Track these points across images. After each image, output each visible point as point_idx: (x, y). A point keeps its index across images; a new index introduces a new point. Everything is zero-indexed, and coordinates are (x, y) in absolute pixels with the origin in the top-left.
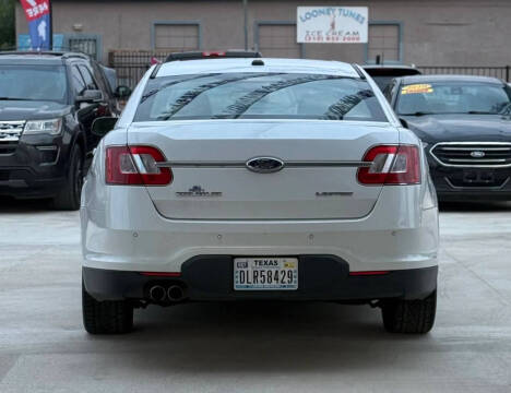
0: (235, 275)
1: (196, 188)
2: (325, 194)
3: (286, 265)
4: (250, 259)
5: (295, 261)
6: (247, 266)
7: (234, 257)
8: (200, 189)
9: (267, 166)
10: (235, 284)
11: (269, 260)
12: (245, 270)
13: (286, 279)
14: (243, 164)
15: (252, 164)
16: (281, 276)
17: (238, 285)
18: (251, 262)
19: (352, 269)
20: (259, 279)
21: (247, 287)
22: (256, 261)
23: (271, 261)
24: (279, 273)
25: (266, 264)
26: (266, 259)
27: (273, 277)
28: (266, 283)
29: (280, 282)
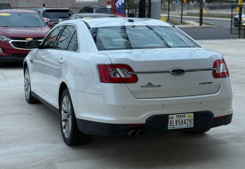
1: (149, 84)
2: (203, 83)
3: (189, 117)
5: (192, 114)
6: (173, 118)
8: (151, 84)
9: (179, 72)
11: (182, 115)
12: (172, 120)
13: (189, 123)
14: (168, 72)
15: (173, 71)
16: (186, 122)
18: (175, 116)
19: (215, 116)
20: (178, 123)
21: (173, 127)
22: (177, 116)
23: (183, 115)
24: (186, 120)
25: (181, 116)
26: (181, 115)
27: (183, 122)
28: (181, 125)
29: (186, 124)
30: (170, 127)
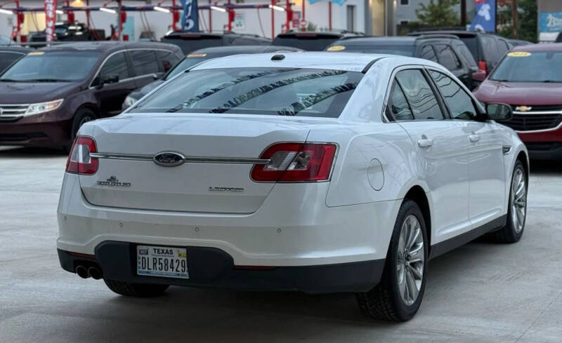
0: (138, 260)
1: (113, 179)
2: (218, 189)
3: (180, 255)
4: (149, 247)
6: (147, 254)
7: (137, 244)
8: (115, 179)
9: (169, 160)
10: (138, 270)
11: (165, 248)
12: (146, 257)
13: (180, 268)
14: (151, 158)
15: (158, 158)
16: (175, 265)
17: (141, 271)
18: (151, 249)
19: (236, 263)
20: (158, 266)
21: (148, 272)
22: (155, 249)
23: (167, 250)
24: (174, 262)
25: (163, 252)
26: (163, 248)
27: (169, 265)
28: (163, 271)
29: (175, 270)
30: (141, 270)
